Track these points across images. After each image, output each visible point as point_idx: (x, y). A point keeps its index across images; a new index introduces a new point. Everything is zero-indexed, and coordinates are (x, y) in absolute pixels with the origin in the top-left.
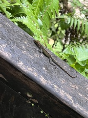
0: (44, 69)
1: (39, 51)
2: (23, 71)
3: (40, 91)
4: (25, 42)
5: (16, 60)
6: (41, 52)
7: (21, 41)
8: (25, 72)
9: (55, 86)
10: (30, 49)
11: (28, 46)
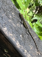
0: (21, 36)
1: (21, 22)
2: (5, 35)
3: (14, 51)
4: (13, 13)
5: (3, 26)
6: (21, 23)
7: (10, 12)
8: (6, 36)
9: (25, 51)
10: (15, 19)
11: (14, 16)
